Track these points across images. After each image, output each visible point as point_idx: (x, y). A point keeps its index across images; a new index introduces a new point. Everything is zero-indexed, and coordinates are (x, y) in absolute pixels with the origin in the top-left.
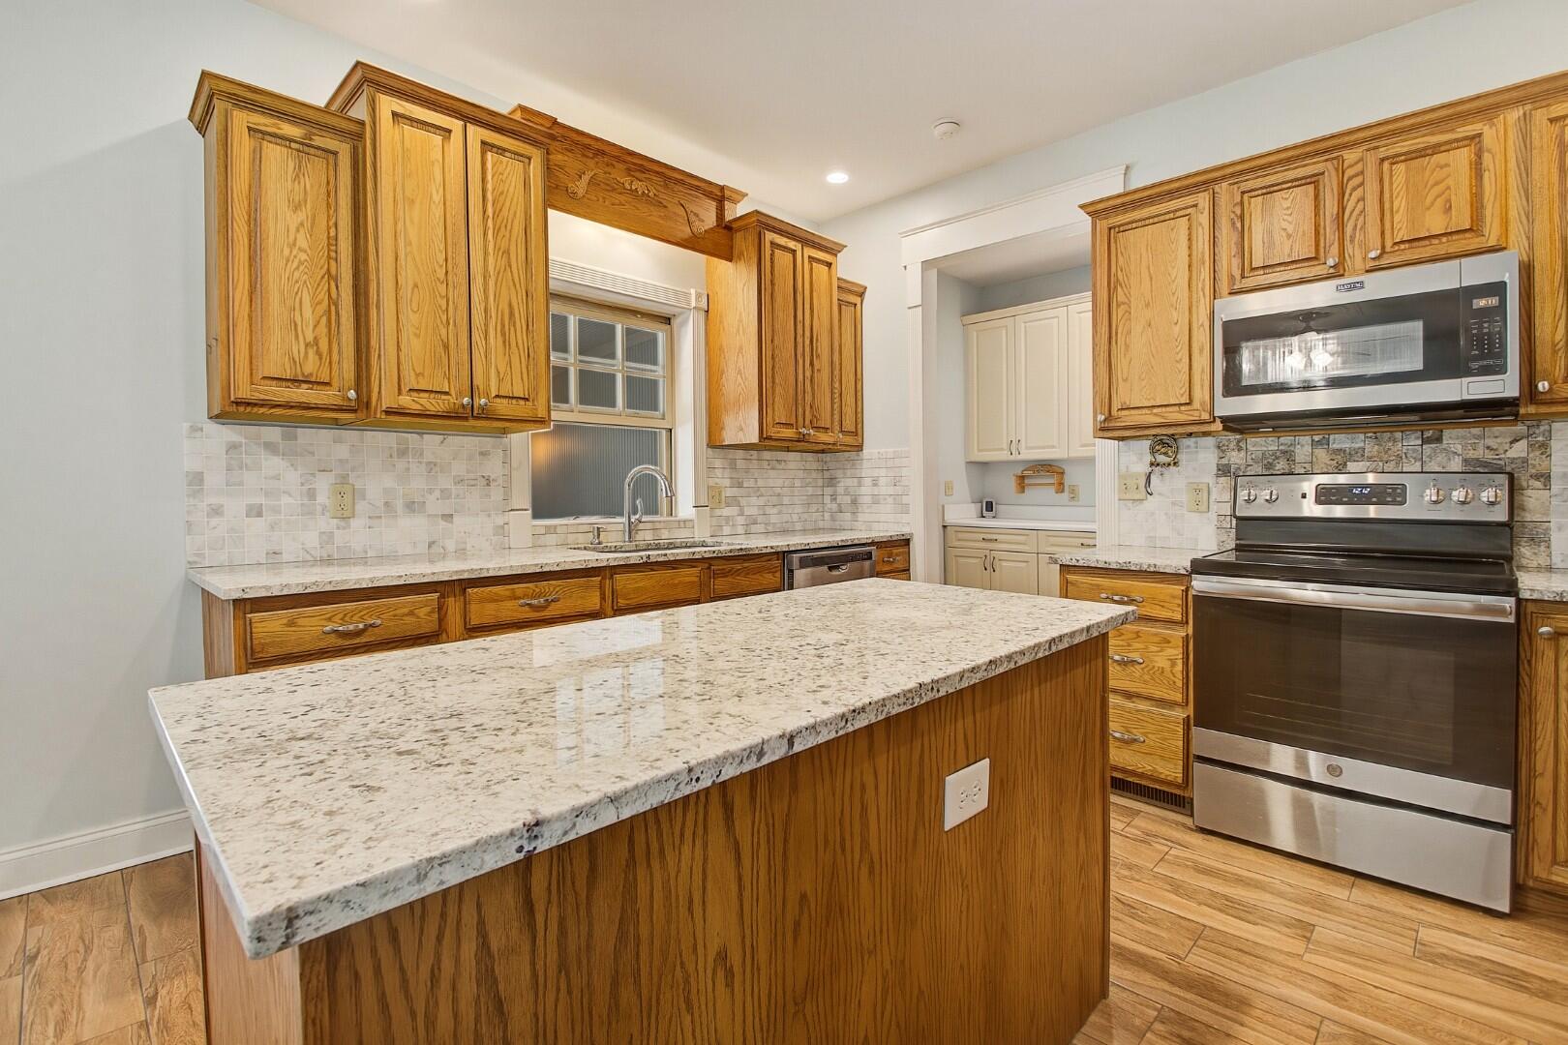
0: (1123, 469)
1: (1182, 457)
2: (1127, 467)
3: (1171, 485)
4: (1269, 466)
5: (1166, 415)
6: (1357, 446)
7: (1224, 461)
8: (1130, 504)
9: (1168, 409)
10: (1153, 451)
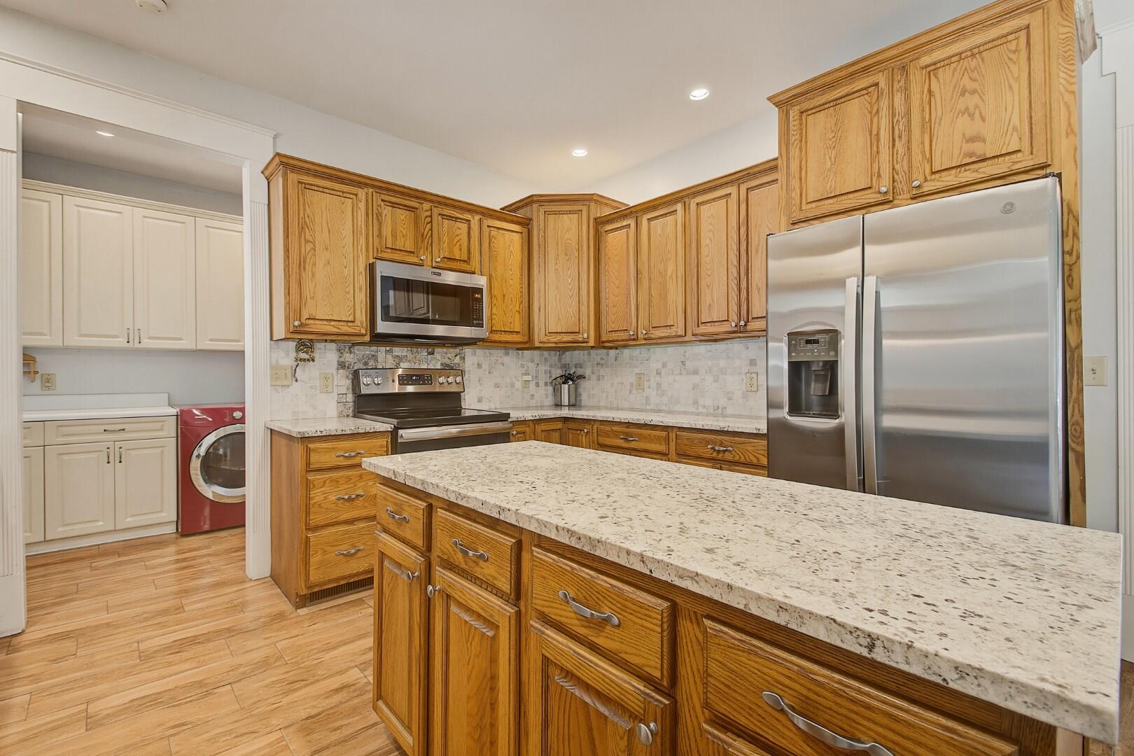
0: (274, 362)
1: (316, 355)
2: (277, 361)
3: (309, 373)
4: (366, 364)
5: (340, 327)
6: (404, 354)
7: (342, 359)
8: (279, 389)
9: (340, 323)
10: (298, 350)
